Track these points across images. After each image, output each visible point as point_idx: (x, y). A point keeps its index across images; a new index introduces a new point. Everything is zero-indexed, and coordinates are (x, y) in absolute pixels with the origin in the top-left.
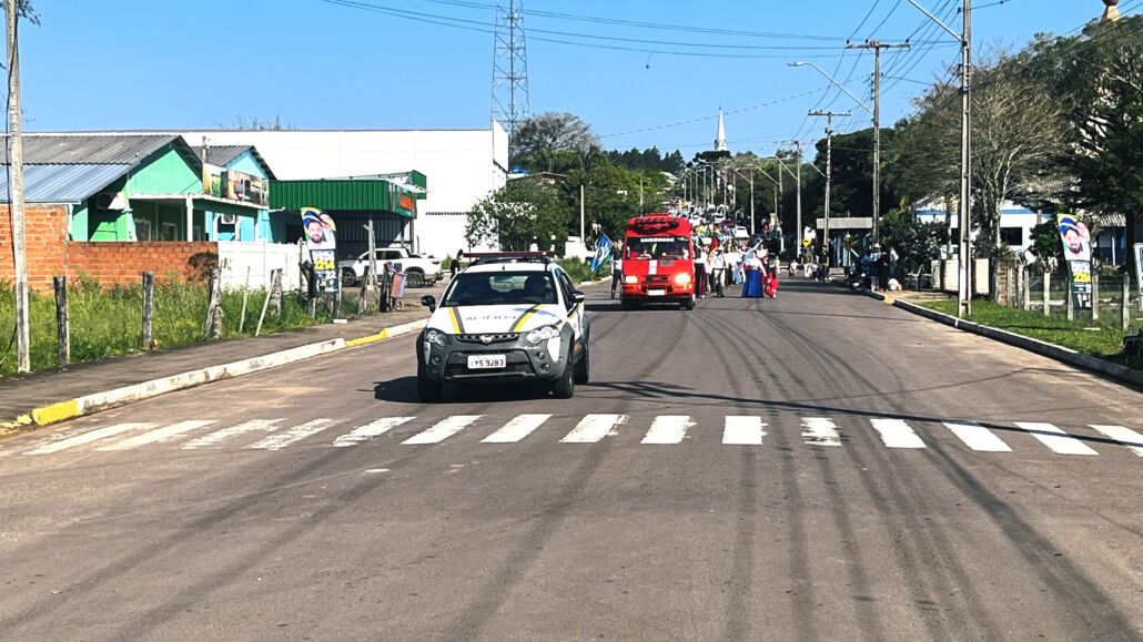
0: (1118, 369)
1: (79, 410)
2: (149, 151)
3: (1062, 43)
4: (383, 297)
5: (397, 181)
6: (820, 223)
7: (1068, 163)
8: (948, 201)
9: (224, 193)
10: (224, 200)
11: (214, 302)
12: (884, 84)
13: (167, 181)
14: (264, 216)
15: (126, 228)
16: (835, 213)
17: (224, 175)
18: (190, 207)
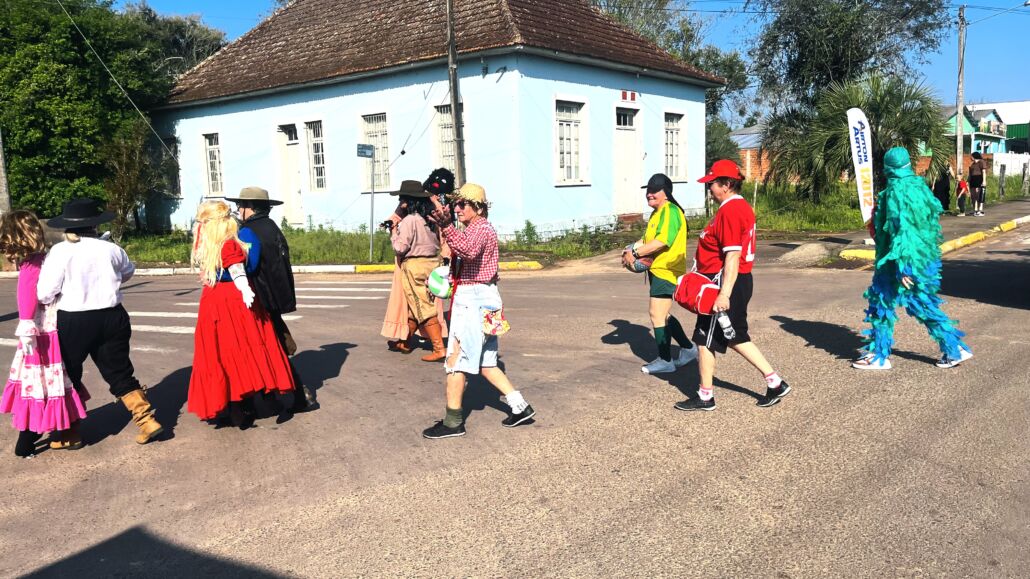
1: (1015, 226)
9: (989, 131)
10: (988, 134)
11: (1026, 179)
14: (1003, 141)
17: (989, 122)
18: (973, 137)
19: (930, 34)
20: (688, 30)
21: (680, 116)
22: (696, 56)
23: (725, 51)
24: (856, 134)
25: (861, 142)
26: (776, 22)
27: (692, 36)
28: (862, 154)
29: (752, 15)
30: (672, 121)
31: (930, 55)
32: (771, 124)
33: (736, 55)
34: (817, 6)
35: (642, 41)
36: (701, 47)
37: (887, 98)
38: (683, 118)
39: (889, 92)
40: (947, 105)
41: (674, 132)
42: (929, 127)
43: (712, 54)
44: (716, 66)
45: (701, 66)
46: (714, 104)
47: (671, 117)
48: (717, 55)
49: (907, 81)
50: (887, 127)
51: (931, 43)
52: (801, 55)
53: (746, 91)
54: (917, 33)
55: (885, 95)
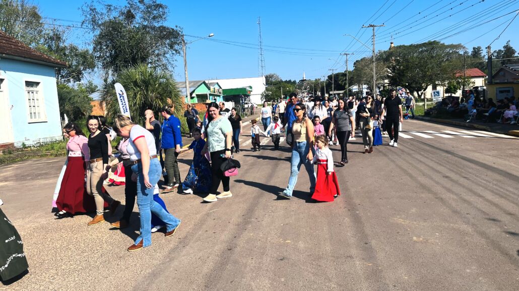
0: (427, 118)
2: (199, 84)
3: (385, 52)
4: (251, 112)
5: (247, 88)
6: (331, 93)
7: (388, 77)
8: (359, 86)
9: (215, 93)
12: (348, 62)
13: (202, 90)
14: (221, 97)
15: (196, 100)
16: (334, 90)
17: (214, 88)
18: (208, 95)
19: (176, 47)
20: (57, 34)
21: (38, 84)
22: (64, 49)
23: (81, 48)
24: (120, 97)
25: (123, 101)
26: (100, 35)
27: (60, 38)
28: (124, 108)
29: (87, 30)
30: (32, 86)
31: (177, 57)
32: (105, 88)
33: (87, 51)
34: (121, 29)
35: (9, 38)
36: (66, 44)
37: (150, 77)
38: (40, 85)
39: (151, 74)
40: (178, 81)
41: (35, 92)
42: (171, 92)
43: (73, 49)
44: (76, 55)
45: (68, 55)
46: (78, 76)
47: (29, 84)
48: (77, 50)
49: (170, 68)
50: (153, 91)
51: (176, 51)
52: (115, 52)
53: (96, 69)
54: (171, 47)
55: (149, 76)
